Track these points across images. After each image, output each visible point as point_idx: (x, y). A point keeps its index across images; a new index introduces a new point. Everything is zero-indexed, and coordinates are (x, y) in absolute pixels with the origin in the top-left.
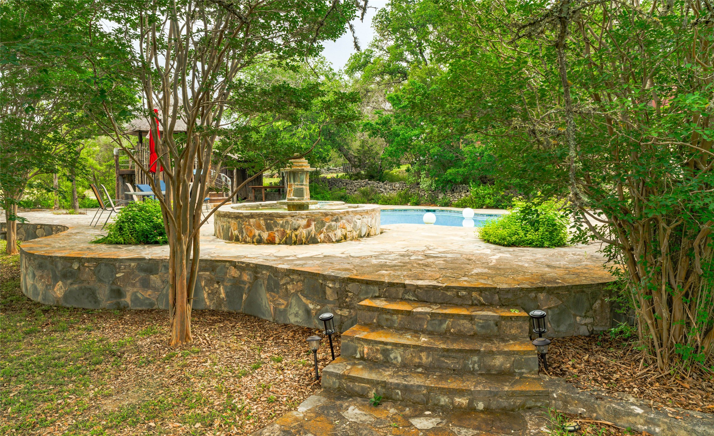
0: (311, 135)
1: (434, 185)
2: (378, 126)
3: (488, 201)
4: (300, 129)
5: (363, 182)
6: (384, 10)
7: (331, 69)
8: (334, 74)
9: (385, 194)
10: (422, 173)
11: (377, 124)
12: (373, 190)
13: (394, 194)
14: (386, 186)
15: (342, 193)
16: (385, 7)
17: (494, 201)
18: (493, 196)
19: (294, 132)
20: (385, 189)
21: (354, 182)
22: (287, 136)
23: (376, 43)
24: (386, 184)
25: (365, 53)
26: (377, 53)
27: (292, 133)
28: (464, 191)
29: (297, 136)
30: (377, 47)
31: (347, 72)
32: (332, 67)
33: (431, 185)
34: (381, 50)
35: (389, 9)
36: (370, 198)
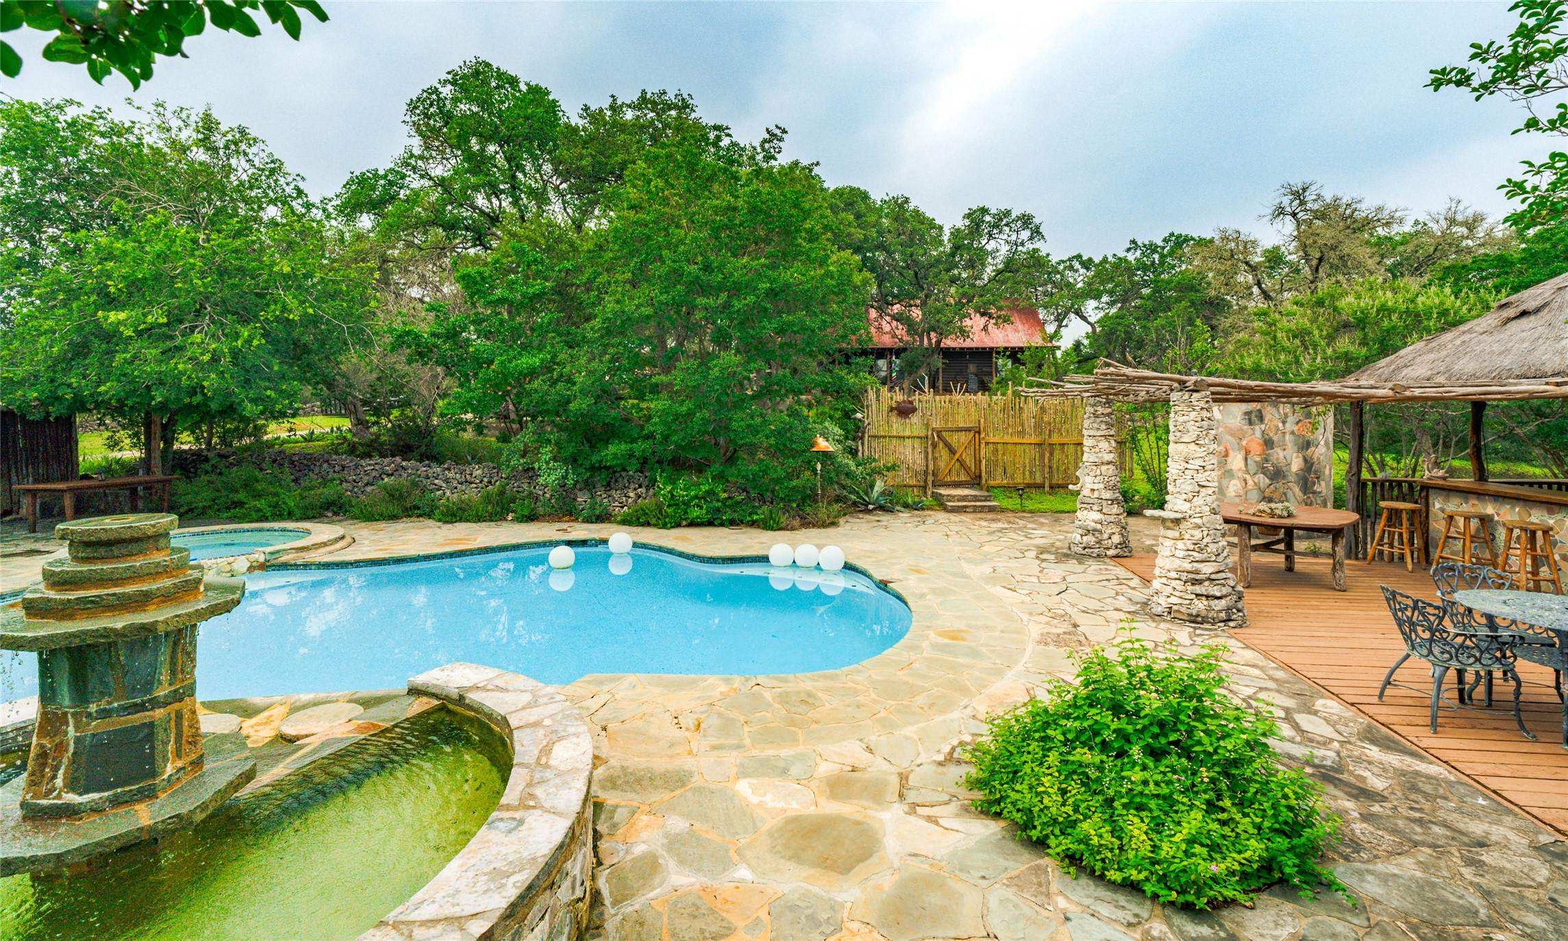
0: (235, 354)
1: (571, 476)
2: (433, 340)
3: (695, 513)
4: (197, 337)
5: (389, 464)
6: (436, 91)
7: (300, 192)
8: (309, 206)
9: (448, 493)
10: (543, 450)
11: (433, 335)
12: (415, 484)
13: (472, 494)
14: (450, 475)
15: (329, 492)
16: (438, 86)
17: (708, 512)
18: (706, 501)
19: (179, 341)
20: (447, 481)
21: (363, 462)
22: (153, 353)
23: (413, 162)
24: (449, 469)
25: (386, 176)
26: (415, 182)
27: (169, 344)
28: (632, 486)
29: (189, 354)
30: (414, 169)
31: (341, 210)
32: (302, 185)
33: (565, 477)
34: (422, 177)
35: (446, 91)
36: (408, 505)
